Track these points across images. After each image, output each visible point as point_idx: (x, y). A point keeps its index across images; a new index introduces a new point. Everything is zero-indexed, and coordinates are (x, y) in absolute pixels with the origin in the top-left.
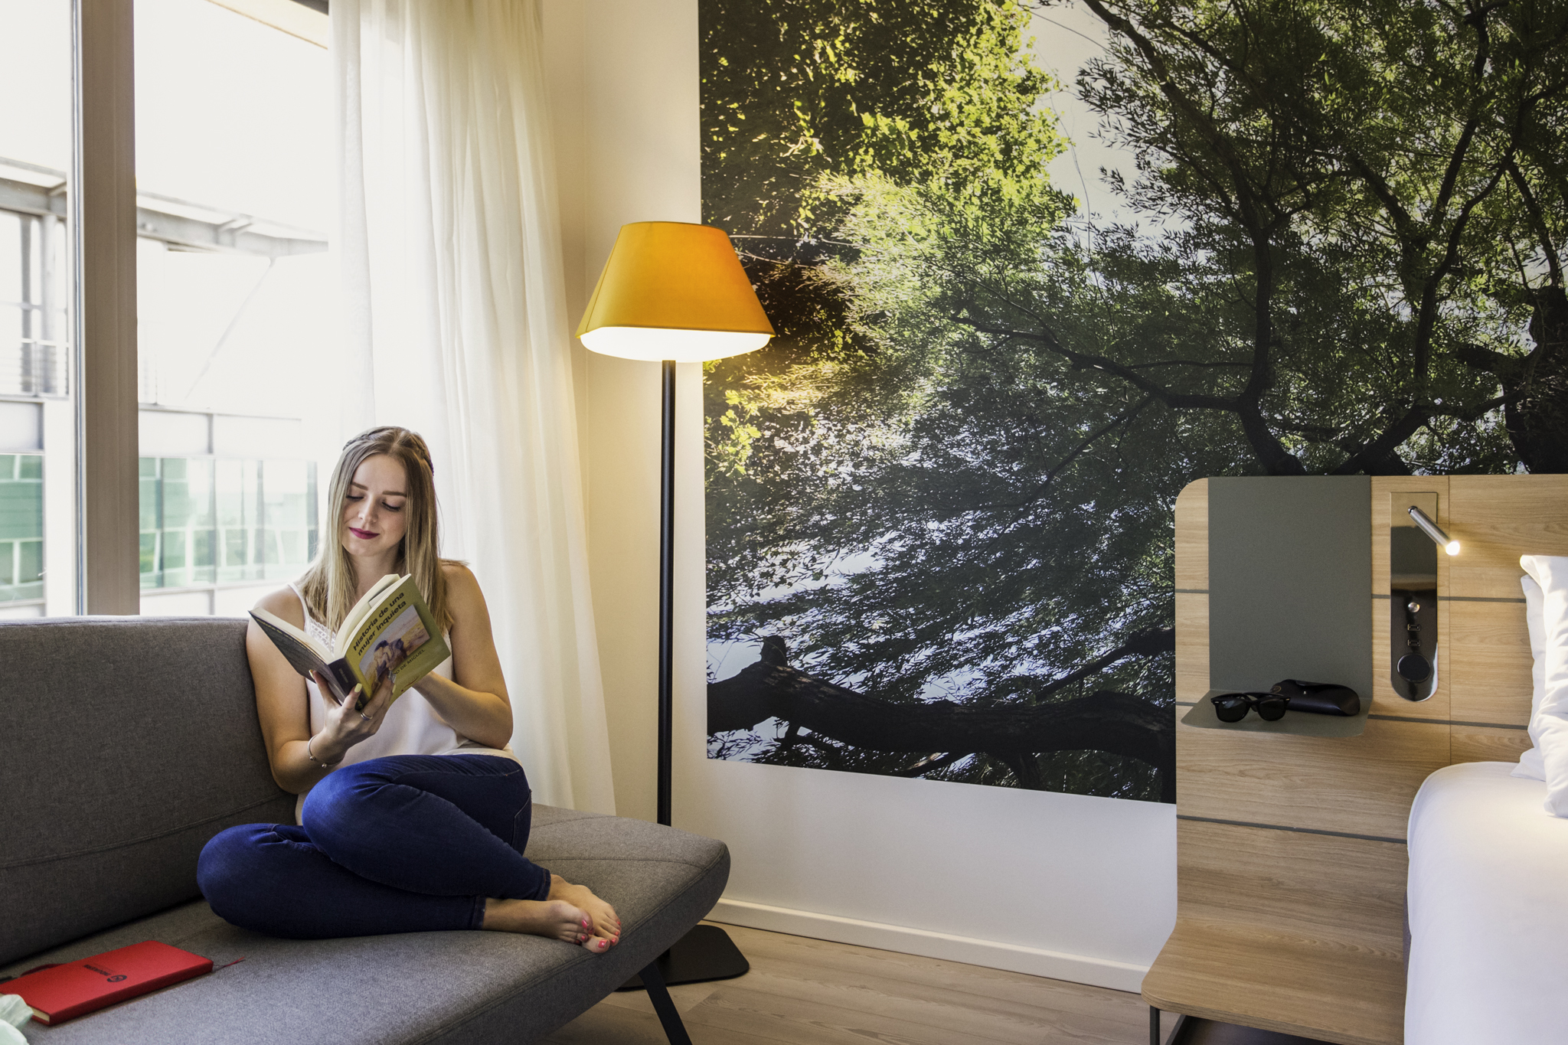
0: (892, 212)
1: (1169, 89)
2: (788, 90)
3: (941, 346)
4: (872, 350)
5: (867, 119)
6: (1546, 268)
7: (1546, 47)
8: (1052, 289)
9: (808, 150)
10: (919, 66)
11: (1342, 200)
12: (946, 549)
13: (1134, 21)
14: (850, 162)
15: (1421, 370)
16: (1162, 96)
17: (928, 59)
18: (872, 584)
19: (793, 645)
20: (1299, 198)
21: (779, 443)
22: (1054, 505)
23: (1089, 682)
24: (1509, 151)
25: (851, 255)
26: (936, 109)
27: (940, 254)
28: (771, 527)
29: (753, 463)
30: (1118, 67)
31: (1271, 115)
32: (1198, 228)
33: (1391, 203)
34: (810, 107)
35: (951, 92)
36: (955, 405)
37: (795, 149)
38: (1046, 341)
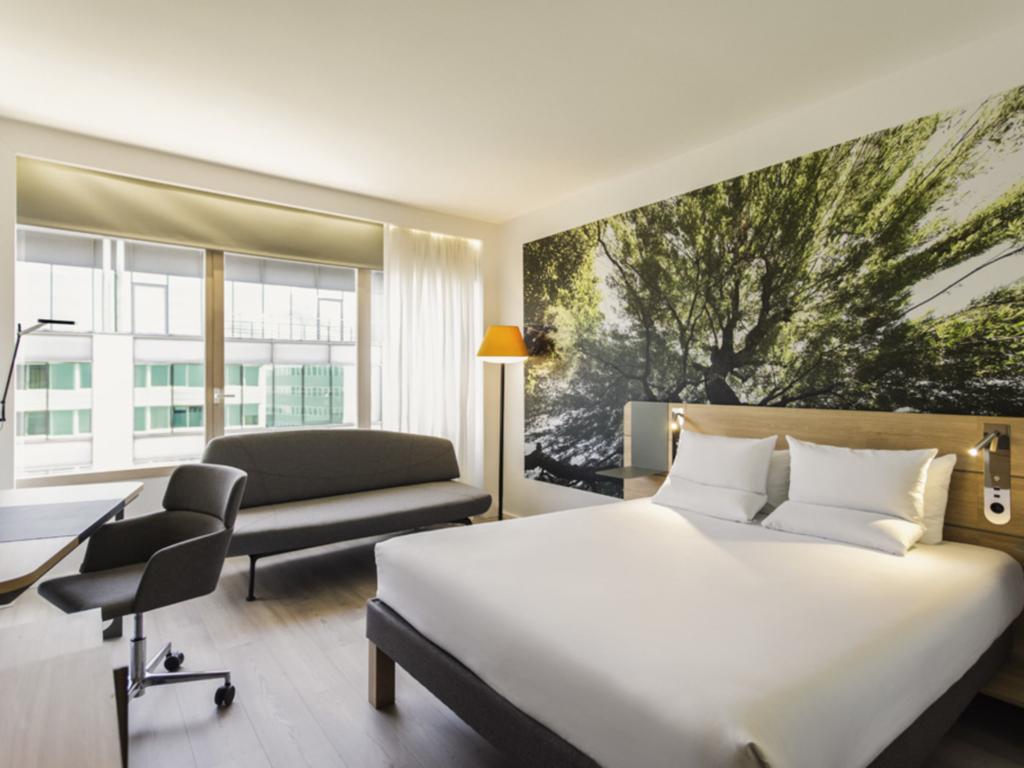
0: (565, 318)
1: (626, 282)
2: (543, 282)
3: (575, 358)
4: (560, 359)
5: (559, 290)
6: (714, 340)
7: (713, 271)
8: (600, 342)
9: (546, 299)
10: (571, 274)
11: (666, 317)
12: (576, 419)
13: (618, 261)
14: (555, 302)
15: (685, 371)
16: (625, 284)
17: (572, 272)
18: (559, 429)
19: (543, 445)
20: (656, 316)
21: (540, 386)
22: (601, 407)
23: (608, 461)
24: (705, 303)
25: (556, 330)
26: (574, 287)
27: (575, 331)
28: (538, 410)
29: (535, 391)
30: (614, 275)
31: (650, 290)
32: (633, 324)
33: (677, 318)
34: (547, 286)
35: (578, 282)
36: (579, 376)
37: (544, 298)
38: (599, 358)
